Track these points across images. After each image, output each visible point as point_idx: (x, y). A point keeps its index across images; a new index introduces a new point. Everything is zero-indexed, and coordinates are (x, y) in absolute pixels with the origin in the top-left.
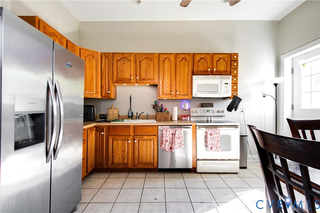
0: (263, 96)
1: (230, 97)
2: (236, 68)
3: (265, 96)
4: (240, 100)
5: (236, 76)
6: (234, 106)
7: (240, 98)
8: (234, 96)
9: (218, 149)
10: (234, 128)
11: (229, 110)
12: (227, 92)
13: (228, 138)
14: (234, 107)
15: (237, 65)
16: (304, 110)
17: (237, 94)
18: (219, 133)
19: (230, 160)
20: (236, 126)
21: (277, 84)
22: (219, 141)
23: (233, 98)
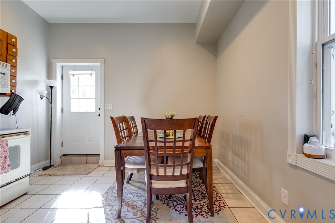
0: (41, 98)
1: (5, 94)
2: (15, 56)
3: (42, 98)
4: (21, 99)
5: (14, 66)
6: (13, 106)
7: (21, 97)
8: (13, 93)
9: (6, 170)
10: (25, 136)
11: (4, 112)
12: (4, 87)
13: (16, 150)
14: (13, 108)
15: (16, 53)
16: (73, 113)
17: (15, 90)
18: (7, 146)
19: (18, 179)
20: (26, 133)
21: (53, 87)
22: (7, 158)
23: (10, 96)
